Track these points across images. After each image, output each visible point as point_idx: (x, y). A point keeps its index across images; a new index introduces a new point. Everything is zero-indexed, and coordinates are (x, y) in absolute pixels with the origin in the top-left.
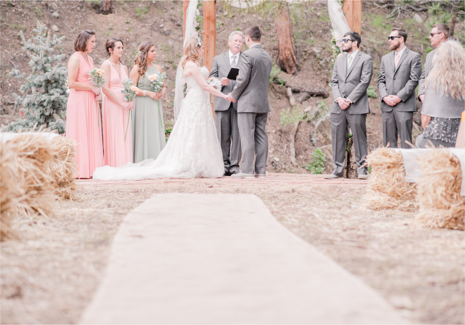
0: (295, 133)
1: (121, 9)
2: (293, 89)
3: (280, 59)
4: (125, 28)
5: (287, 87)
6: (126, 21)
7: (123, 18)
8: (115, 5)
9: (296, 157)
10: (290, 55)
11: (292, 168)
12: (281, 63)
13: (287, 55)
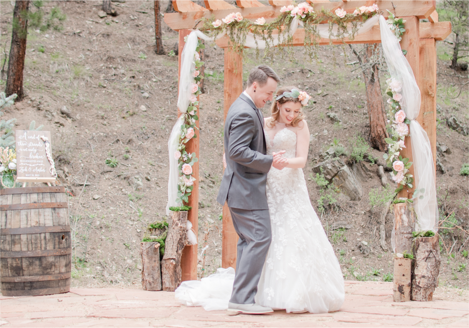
0: (386, 214)
1: (214, 89)
2: (385, 167)
3: (372, 136)
4: (215, 108)
5: (379, 165)
6: (217, 101)
7: (215, 98)
8: (208, 85)
9: (386, 240)
10: (382, 132)
11: (382, 252)
12: (373, 140)
13: (379, 132)
